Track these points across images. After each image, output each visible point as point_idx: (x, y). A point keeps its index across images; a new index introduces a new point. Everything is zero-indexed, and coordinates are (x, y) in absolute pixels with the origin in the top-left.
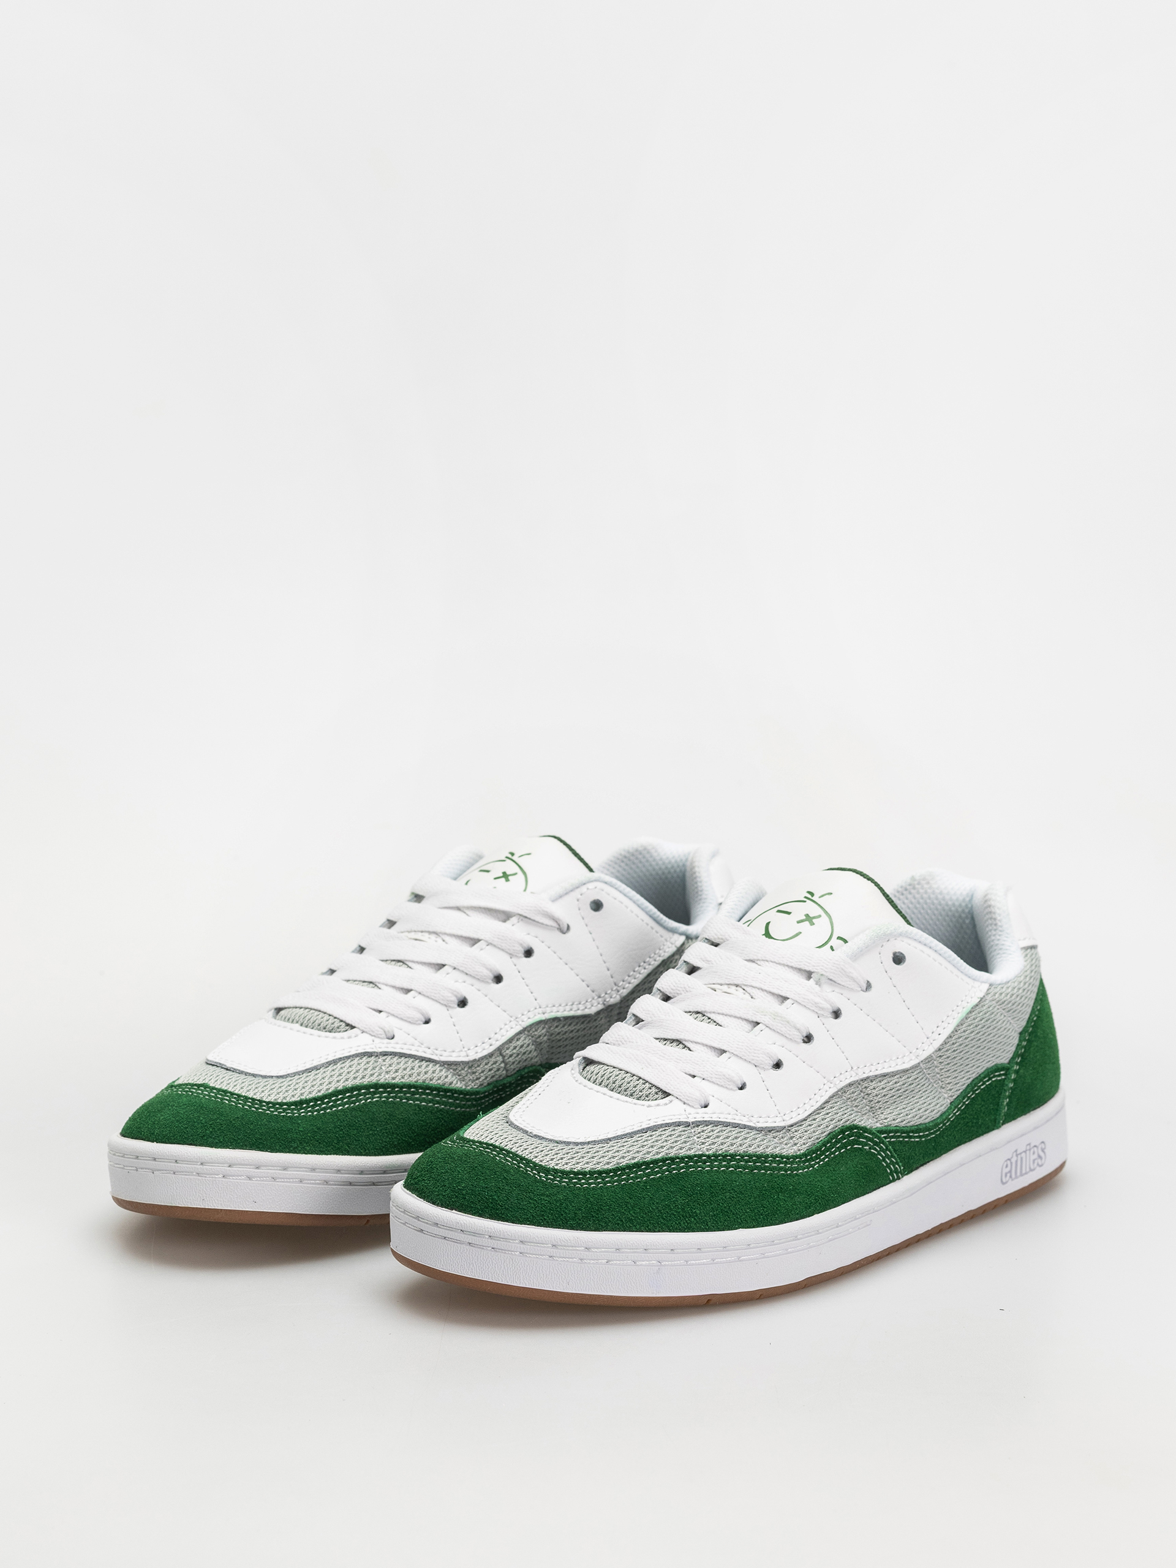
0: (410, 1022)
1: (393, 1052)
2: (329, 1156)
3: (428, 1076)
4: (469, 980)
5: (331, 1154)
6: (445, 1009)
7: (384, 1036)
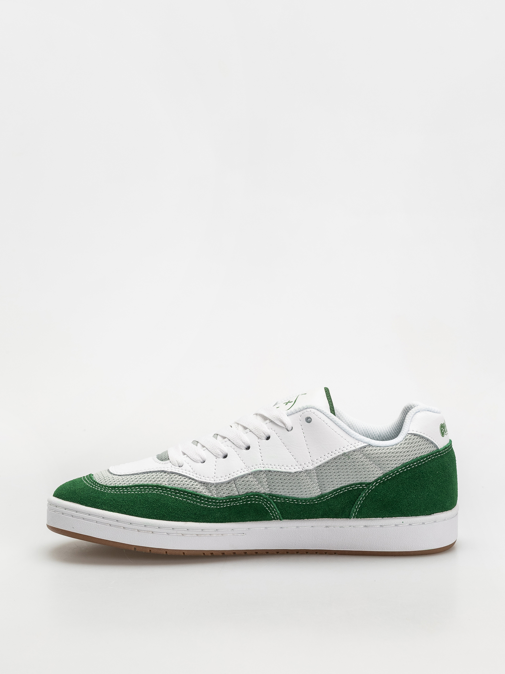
0: (194, 461)
1: (176, 473)
2: (114, 513)
3: (189, 486)
4: (233, 446)
5: (115, 512)
6: (215, 457)
7: (177, 465)
